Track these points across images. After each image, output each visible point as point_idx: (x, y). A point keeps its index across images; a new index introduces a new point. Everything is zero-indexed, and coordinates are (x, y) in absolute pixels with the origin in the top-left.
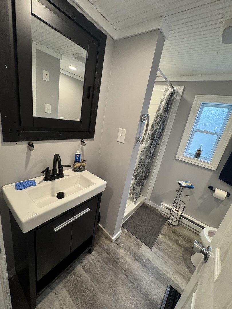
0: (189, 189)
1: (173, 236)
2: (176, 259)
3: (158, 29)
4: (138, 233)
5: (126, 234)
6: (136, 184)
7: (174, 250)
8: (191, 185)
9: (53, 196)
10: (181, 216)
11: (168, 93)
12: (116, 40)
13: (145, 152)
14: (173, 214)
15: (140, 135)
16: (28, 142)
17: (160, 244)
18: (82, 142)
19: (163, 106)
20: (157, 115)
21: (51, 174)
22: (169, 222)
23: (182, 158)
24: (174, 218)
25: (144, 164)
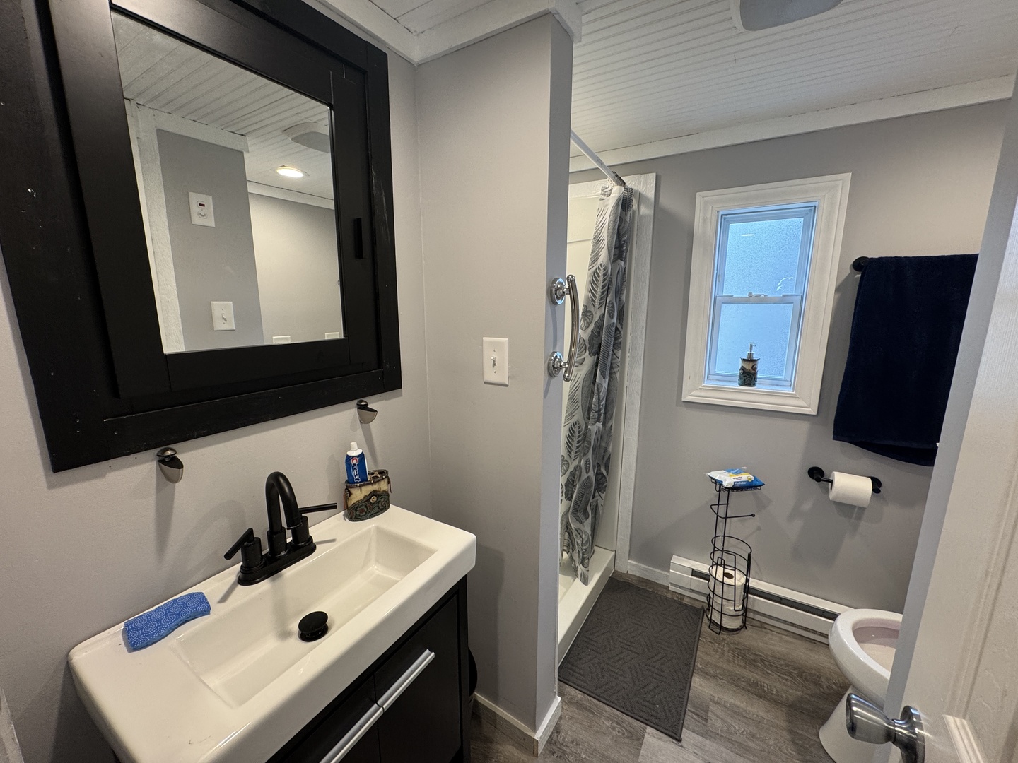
0: (749, 492)
1: (739, 671)
2: (772, 757)
3: (548, 13)
4: (618, 691)
5: (579, 705)
6: (573, 512)
7: (758, 723)
8: (753, 478)
9: (284, 635)
10: (747, 589)
11: (611, 202)
12: (419, 65)
13: (580, 401)
14: (718, 591)
15: (557, 349)
16: (156, 451)
17: (703, 713)
18: (362, 407)
19: (605, 242)
20: (595, 275)
21: (266, 551)
22: (711, 620)
23: (703, 394)
24: (725, 602)
25: (584, 438)
